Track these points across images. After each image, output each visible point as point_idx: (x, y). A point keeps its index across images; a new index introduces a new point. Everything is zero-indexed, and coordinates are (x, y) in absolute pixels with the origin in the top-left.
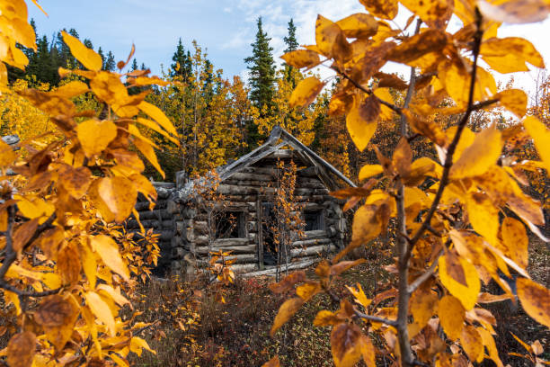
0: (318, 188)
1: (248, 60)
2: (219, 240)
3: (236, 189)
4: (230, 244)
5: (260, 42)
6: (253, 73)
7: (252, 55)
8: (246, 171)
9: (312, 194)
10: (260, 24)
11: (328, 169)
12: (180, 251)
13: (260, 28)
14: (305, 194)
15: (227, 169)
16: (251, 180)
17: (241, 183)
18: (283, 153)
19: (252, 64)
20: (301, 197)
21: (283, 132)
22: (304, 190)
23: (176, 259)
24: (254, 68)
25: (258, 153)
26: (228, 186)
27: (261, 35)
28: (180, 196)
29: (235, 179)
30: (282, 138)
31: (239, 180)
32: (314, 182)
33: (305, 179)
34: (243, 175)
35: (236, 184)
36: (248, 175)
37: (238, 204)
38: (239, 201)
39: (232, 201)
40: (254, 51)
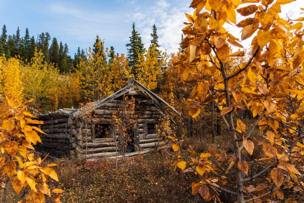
0: (156, 111)
1: (128, 45)
2: (97, 139)
3: (107, 111)
4: (104, 141)
5: (134, 36)
6: (130, 52)
7: (130, 43)
8: (113, 102)
9: (152, 114)
10: (134, 27)
11: (160, 101)
12: (74, 145)
13: (134, 28)
14: (148, 114)
15: (102, 101)
16: (117, 107)
17: (110, 108)
18: (134, 92)
19: (130, 47)
20: (146, 116)
21: (135, 82)
22: (147, 112)
23: (72, 149)
24: (131, 49)
25: (120, 92)
26: (103, 110)
27: (134, 32)
28: (74, 115)
29: (107, 106)
30: (134, 84)
31: (109, 107)
32: (153, 108)
33: (147, 106)
34: (111, 105)
35: (108, 109)
36: (115, 105)
37: (108, 120)
38: (109, 118)
39: (105, 118)
40: (131, 40)
